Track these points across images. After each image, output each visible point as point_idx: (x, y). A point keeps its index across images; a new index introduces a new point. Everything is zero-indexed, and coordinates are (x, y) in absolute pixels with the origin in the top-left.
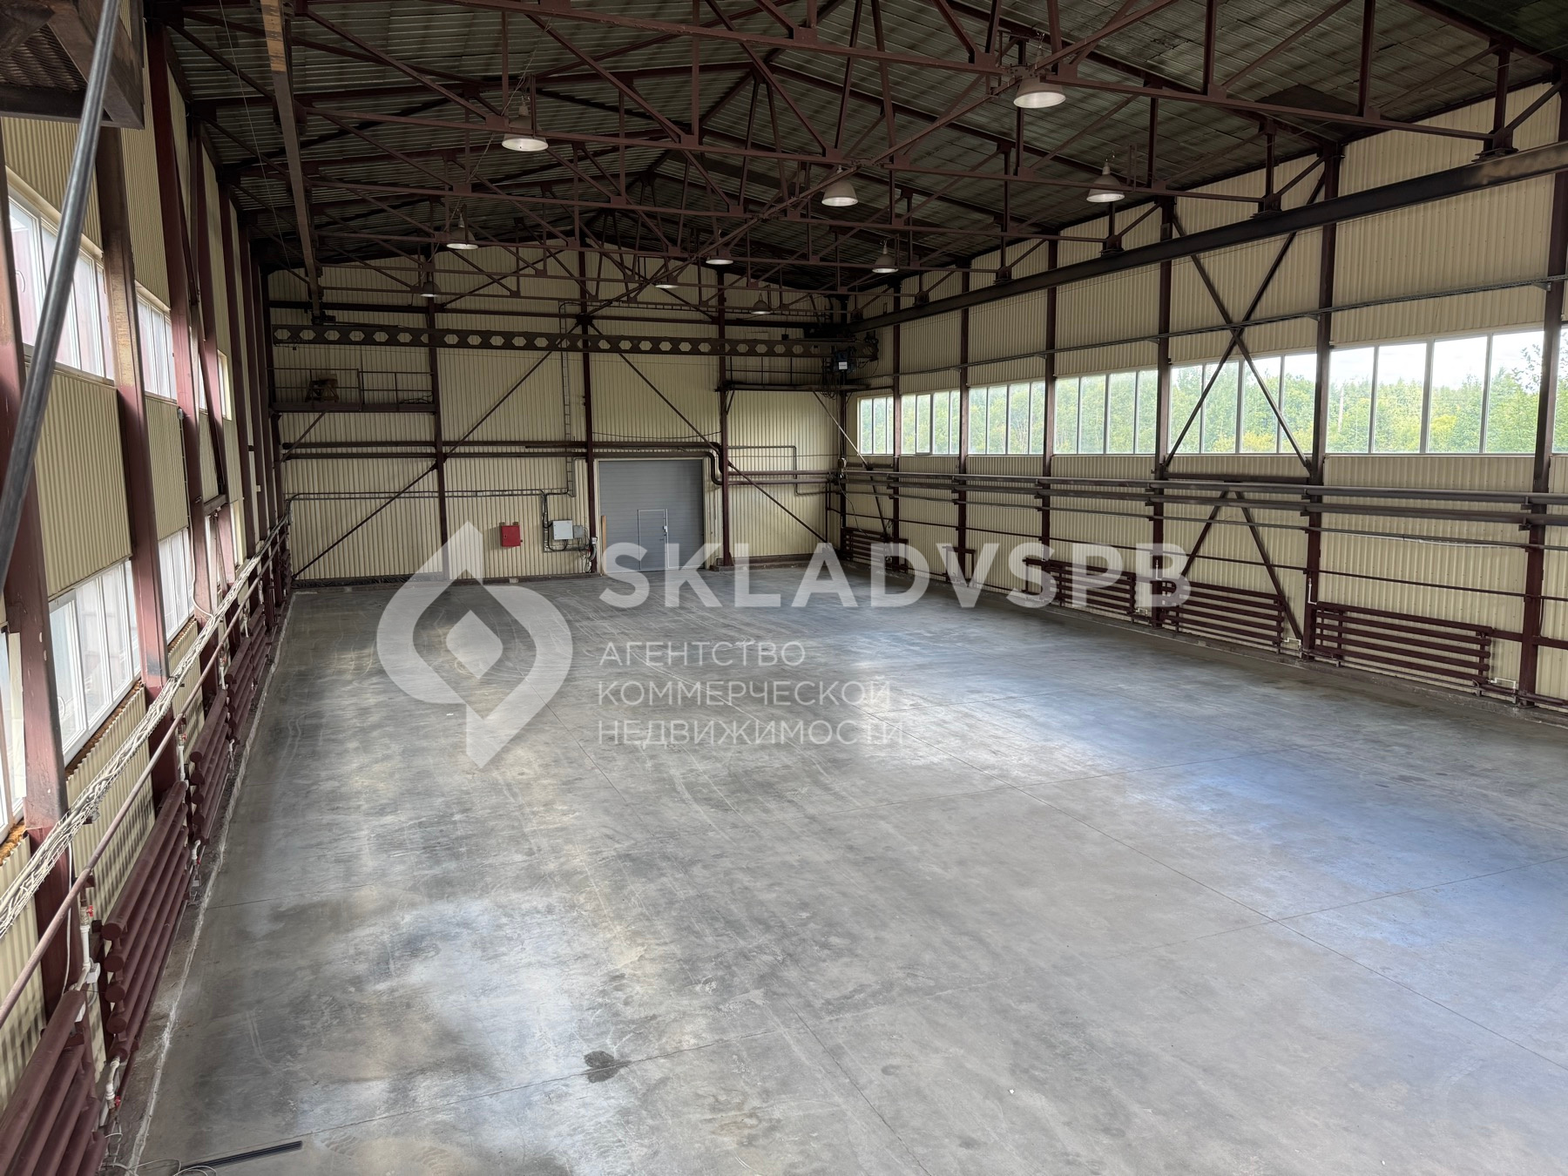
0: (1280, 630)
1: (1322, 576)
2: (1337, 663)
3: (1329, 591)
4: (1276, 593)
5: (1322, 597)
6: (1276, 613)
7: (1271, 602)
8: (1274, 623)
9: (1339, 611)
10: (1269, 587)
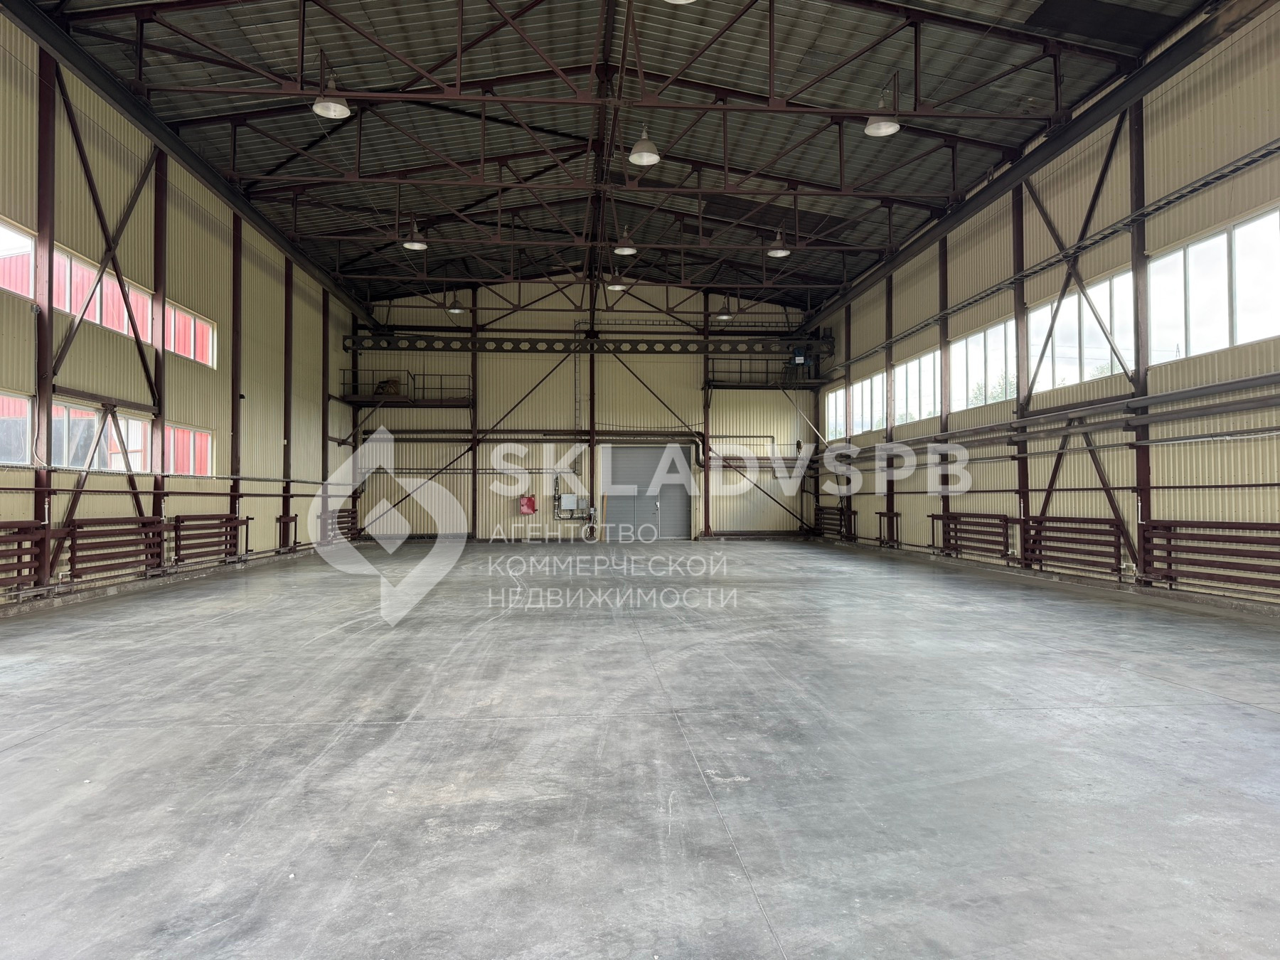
0: (1118, 558)
1: (1153, 493)
2: (1167, 586)
3: (1162, 508)
4: (1112, 516)
5: (1154, 516)
6: (1112, 539)
7: (1107, 527)
8: (1112, 550)
9: (1168, 528)
10: (1108, 513)
